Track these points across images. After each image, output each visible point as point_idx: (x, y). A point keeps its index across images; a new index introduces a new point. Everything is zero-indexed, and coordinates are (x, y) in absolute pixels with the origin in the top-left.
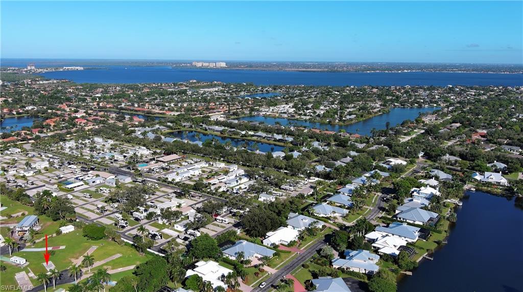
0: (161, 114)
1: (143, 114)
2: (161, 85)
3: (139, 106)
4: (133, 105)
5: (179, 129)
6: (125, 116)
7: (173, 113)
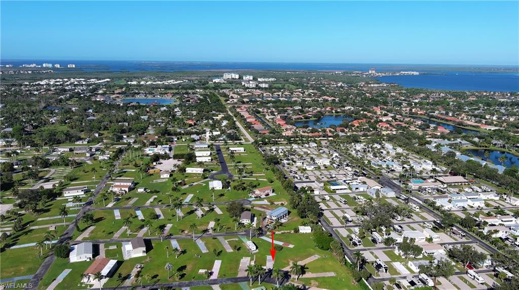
0: (474, 126)
2: (494, 93)
3: (453, 116)
4: (447, 114)
5: (486, 147)
6: (430, 125)
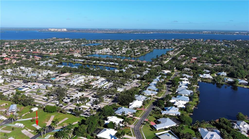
0: (47, 54)
1: (38, 55)
2: (39, 40)
3: (33, 51)
4: (30, 50)
5: (61, 61)
6: (30, 56)
7: (53, 54)
